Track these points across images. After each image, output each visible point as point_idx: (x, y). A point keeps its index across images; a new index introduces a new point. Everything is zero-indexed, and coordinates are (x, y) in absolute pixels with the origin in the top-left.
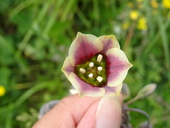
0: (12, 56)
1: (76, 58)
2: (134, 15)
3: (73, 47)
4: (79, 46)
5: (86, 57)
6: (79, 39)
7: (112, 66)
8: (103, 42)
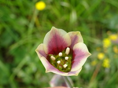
0: (7, 78)
1: (49, 47)
2: (101, 56)
3: (48, 37)
4: (52, 37)
5: (58, 48)
6: (52, 31)
7: (76, 57)
8: (71, 37)
